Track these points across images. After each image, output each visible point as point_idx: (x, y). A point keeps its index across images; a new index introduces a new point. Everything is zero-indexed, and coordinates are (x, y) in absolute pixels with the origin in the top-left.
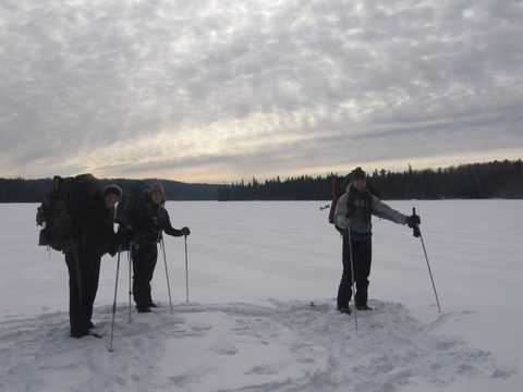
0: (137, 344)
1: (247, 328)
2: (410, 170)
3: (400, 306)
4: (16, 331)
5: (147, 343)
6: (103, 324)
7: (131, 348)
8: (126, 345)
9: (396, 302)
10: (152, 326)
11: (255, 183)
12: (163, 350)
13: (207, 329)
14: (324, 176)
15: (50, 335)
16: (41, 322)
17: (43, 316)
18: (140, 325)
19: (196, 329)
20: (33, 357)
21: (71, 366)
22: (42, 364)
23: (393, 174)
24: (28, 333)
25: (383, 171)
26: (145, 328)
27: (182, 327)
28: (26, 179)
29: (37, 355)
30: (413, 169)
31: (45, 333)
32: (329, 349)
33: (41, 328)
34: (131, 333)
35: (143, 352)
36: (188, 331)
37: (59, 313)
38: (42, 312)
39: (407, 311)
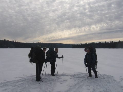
0: (50, 83)
1: (75, 81)
2: (119, 41)
3: (112, 76)
4: (25, 79)
5: (53, 83)
6: (44, 78)
7: (49, 84)
8: (48, 84)
9: (111, 76)
10: (54, 79)
11: (81, 44)
12: (56, 85)
13: (66, 80)
14: (98, 43)
15: (32, 80)
16: (30, 77)
17: (31, 76)
18: (52, 79)
19: (64, 80)
20: (28, 85)
21: (36, 88)
22: (30, 87)
23: (115, 42)
24: (27, 80)
25: (113, 41)
26: (53, 80)
27: (61, 80)
28: (29, 43)
29: (29, 85)
30: (120, 41)
31: (31, 80)
32: (94, 87)
33: (30, 79)
34: (49, 81)
35: (52, 85)
36: (62, 81)
37: (34, 76)
38: (31, 75)
39: (114, 78)
